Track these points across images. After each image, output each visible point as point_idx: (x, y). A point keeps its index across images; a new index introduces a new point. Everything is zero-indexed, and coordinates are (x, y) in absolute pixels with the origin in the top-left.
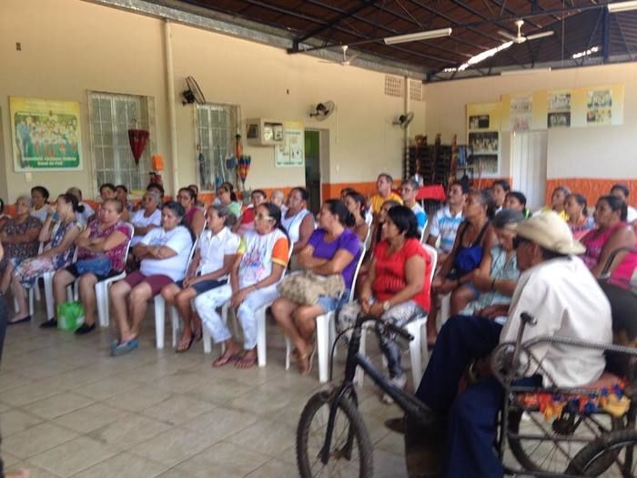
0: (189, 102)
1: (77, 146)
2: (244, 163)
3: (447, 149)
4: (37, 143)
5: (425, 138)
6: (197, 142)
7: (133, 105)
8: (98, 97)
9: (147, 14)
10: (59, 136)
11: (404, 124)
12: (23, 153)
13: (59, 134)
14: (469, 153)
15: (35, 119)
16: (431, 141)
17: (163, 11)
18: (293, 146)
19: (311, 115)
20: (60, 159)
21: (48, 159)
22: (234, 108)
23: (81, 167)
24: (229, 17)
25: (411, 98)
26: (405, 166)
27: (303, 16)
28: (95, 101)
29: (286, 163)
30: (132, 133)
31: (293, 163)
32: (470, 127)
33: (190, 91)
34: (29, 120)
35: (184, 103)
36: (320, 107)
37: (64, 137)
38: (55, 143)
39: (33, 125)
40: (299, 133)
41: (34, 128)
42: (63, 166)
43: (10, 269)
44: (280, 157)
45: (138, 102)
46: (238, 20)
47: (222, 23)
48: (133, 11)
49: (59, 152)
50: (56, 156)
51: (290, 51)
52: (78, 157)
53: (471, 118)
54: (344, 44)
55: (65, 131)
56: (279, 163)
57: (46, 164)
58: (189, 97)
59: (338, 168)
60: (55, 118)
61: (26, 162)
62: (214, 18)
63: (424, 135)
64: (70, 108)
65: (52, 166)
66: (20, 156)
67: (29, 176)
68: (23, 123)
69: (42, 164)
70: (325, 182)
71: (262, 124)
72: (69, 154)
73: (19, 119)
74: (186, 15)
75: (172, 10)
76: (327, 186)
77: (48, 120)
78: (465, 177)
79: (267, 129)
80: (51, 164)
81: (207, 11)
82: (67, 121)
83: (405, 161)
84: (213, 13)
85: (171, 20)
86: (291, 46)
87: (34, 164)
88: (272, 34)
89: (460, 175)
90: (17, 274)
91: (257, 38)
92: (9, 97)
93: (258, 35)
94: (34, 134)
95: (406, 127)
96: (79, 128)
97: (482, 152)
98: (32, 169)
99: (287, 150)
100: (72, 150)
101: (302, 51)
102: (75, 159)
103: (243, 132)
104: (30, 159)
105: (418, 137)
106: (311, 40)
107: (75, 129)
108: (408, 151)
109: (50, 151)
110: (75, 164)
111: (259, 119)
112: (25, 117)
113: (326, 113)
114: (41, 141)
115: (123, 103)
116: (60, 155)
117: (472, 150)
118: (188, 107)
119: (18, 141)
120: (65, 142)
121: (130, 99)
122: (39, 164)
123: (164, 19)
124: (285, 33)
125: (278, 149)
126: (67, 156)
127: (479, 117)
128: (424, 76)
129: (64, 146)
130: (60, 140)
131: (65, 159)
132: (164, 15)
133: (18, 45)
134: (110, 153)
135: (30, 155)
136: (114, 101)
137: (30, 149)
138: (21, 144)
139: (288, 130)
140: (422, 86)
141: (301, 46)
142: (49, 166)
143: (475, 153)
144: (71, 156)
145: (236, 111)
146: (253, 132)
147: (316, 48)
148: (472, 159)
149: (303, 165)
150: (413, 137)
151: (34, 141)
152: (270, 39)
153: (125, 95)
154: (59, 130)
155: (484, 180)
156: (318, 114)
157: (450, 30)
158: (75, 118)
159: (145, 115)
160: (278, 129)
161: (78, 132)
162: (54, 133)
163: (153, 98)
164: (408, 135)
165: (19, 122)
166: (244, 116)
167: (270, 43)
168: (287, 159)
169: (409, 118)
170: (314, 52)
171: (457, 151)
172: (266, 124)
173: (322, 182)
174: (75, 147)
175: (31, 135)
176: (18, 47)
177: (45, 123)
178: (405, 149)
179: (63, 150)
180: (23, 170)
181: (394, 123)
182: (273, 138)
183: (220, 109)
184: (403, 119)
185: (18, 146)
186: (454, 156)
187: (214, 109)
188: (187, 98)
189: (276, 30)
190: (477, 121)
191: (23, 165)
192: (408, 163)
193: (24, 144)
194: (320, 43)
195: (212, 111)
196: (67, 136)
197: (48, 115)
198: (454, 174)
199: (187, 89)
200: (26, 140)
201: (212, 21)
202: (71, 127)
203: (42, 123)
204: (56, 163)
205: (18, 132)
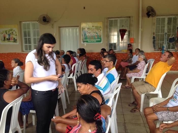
1: (101, 35)
4: (88, 35)
6: (154, 31)
10: (95, 33)
12: (84, 38)
13: (95, 32)
15: (88, 28)
21: (91, 40)
23: (102, 42)
30: (121, 30)
35: (148, 17)
37: (97, 33)
38: (94, 35)
39: (87, 30)
42: (96, 42)
49: (95, 38)
50: (94, 39)
52: (101, 39)
55: (97, 31)
57: (91, 41)
60: (94, 28)
61: (85, 41)
66: (83, 39)
67: (85, 45)
68: (84, 30)
69: (90, 41)
80: (92, 41)
82: (98, 28)
87: (87, 42)
92: (81, 23)
94: (87, 33)
96: (102, 30)
100: (99, 37)
102: (100, 40)
107: (100, 30)
109: (92, 37)
110: (100, 41)
112: (85, 28)
114: (89, 35)
115: (123, 20)
116: (95, 39)
119: (83, 35)
120: (97, 35)
122: (88, 41)
126: (97, 39)
130: (95, 34)
131: (97, 40)
135: (86, 39)
137: (86, 37)
138: (83, 36)
144: (99, 39)
151: (87, 35)
154: (95, 31)
158: (101, 27)
161: (102, 32)
162: (94, 32)
175: (86, 33)
176: (84, 8)
177: (91, 29)
179: (96, 37)
183: (172, 17)
185: (83, 37)
187: (169, 17)
191: (84, 42)
193: (84, 36)
196: (98, 33)
197: (92, 27)
200: (85, 35)
202: (99, 30)
203: (90, 29)
204: (94, 41)
205: (83, 33)
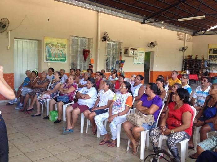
0: (104, 41)
1: (65, 54)
2: (122, 62)
3: (200, 61)
4: (52, 53)
5: (191, 56)
6: (106, 54)
7: (86, 41)
8: (74, 38)
9: (92, 10)
10: (60, 51)
11: (183, 51)
12: (47, 56)
13: (60, 50)
14: (208, 63)
15: (52, 45)
16: (194, 57)
17: (98, 9)
18: (140, 57)
19: (148, 46)
20: (60, 59)
21: (56, 58)
22: (120, 43)
23: (66, 62)
24: (121, 11)
25: (187, 41)
26: (183, 66)
27: (148, 11)
28: (73, 39)
29: (138, 63)
30: (84, 51)
31: (140, 63)
32: (209, 53)
33: (105, 37)
34: (50, 45)
35: (103, 41)
36: (152, 43)
37: (62, 51)
38: (59, 53)
39: (52, 47)
40: (143, 53)
41: (52, 48)
42: (60, 61)
43: (36, 97)
44: (135, 61)
45: (87, 40)
46: (124, 12)
47: (118, 13)
48: (88, 9)
49: (60, 56)
50: (58, 58)
51: (142, 23)
52: (65, 58)
53: (210, 50)
54: (162, 21)
55: (62, 49)
56: (135, 63)
57: (55, 60)
58: (105, 39)
59: (157, 66)
60: (59, 44)
62: (115, 11)
63: (191, 55)
64: (64, 42)
65: (57, 61)
66: (46, 57)
67: (49, 64)
68: (48, 46)
70: (151, 71)
71: (130, 49)
72: (63, 57)
73: (47, 44)
74: (106, 10)
75: (101, 9)
76: (152, 72)
77: (56, 45)
78: (207, 72)
79: (131, 51)
80: (57, 60)
81: (113, 9)
82: (63, 46)
83: (183, 64)
84: (115, 9)
85: (101, 12)
86: (142, 21)
87: (51, 60)
88: (136, 17)
89: (204, 71)
90: (38, 99)
91: (130, 19)
92: (44, 37)
93: (131, 18)
94: (52, 50)
95: (184, 52)
96: (67, 48)
97: (214, 63)
98: (50, 62)
99: (138, 59)
100: (64, 56)
101: (146, 23)
102: (64, 59)
103: (123, 51)
104: (49, 58)
105: (189, 56)
106: (150, 19)
108: (184, 60)
109: (57, 56)
110: (64, 60)
111: (129, 47)
112: (49, 44)
113: (154, 46)
114: (54, 52)
115: (82, 40)
117: (210, 62)
118: (104, 42)
119: (46, 52)
120: (62, 53)
121: (85, 39)
122: (52, 60)
123: (98, 12)
124: (141, 17)
125: (135, 58)
126: (62, 58)
127: (213, 49)
128: (193, 34)
129: (61, 54)
131: (61, 59)
132: (98, 10)
133: (49, 19)
134: (76, 57)
135: (50, 57)
136: (79, 39)
137: (50, 55)
138: (47, 53)
139: (139, 51)
140: (191, 37)
141: (146, 21)
142: (56, 61)
143: (211, 63)
144: (63, 58)
145: (121, 44)
146: (126, 52)
147: (152, 22)
148: (209, 65)
149: (144, 64)
150: (187, 56)
151: (51, 52)
152: (135, 19)
153: (83, 37)
154: (60, 49)
155: (214, 73)
156: (151, 46)
157: (204, 16)
158: (66, 45)
159: (89, 45)
160: (135, 51)
161: (66, 50)
162: (58, 49)
163: (92, 39)
164: (185, 55)
165: (47, 45)
166: (123, 46)
167: (135, 20)
168: (138, 62)
169: (185, 49)
170: (151, 23)
171: (204, 62)
172: (131, 49)
173: (150, 70)
174: (65, 55)
175: (50, 50)
178: (183, 60)
179: (61, 55)
180: (47, 62)
181: (180, 50)
182: (133, 54)
183: (115, 43)
184: (183, 49)
185: (46, 54)
186: (203, 63)
187: (113, 43)
188: (104, 39)
189: (137, 16)
190: (212, 51)
191: (47, 60)
192: (184, 65)
193: (48, 53)
194: (153, 20)
195: (113, 44)
197: (57, 43)
198: (202, 71)
199: (104, 36)
200: (49, 52)
201: (115, 12)
202: (64, 48)
203: (54, 46)
204: (58, 60)
205: (46, 49)
